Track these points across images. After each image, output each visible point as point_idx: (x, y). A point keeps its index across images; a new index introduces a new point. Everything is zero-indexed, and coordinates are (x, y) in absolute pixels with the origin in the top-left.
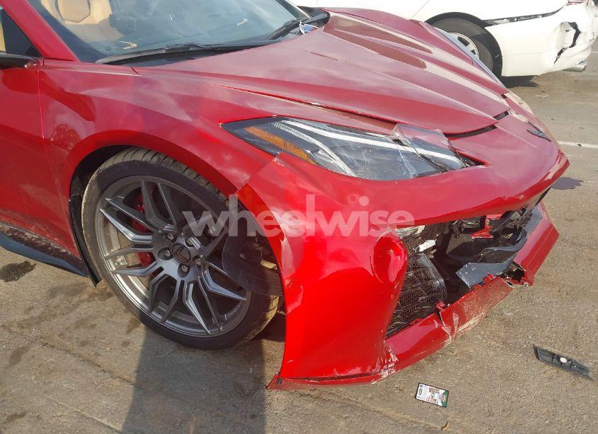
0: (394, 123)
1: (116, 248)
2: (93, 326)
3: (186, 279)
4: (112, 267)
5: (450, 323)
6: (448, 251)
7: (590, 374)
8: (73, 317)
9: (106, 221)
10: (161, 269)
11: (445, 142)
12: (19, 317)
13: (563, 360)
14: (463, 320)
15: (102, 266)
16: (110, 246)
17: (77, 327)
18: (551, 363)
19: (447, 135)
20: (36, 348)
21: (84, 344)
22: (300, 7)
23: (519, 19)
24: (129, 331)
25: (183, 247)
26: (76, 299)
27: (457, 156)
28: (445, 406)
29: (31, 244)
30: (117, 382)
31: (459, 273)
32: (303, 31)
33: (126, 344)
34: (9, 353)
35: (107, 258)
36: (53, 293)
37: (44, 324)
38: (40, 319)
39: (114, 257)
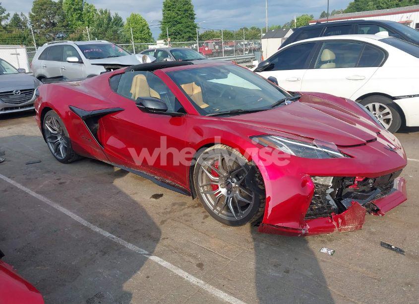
0: (314, 139)
1: (204, 183)
2: (190, 216)
3: (229, 196)
4: (201, 190)
5: (337, 221)
6: (343, 195)
7: (405, 253)
8: (182, 213)
9: (203, 172)
10: (220, 192)
11: (336, 147)
12: (162, 211)
13: (393, 247)
14: (344, 223)
15: (198, 190)
16: (202, 182)
17: (184, 216)
18: (388, 248)
19: (337, 145)
20: (169, 220)
21: (187, 221)
22: (288, 92)
23: (414, 96)
24: (204, 219)
25: (230, 183)
26: (183, 207)
27: (341, 154)
28: (332, 255)
29: (168, 184)
30: (200, 233)
31: (342, 202)
32: (287, 104)
33: (203, 222)
34: (160, 221)
35: (201, 187)
36: (174, 204)
37: (171, 214)
38: (170, 212)
39: (203, 187)
